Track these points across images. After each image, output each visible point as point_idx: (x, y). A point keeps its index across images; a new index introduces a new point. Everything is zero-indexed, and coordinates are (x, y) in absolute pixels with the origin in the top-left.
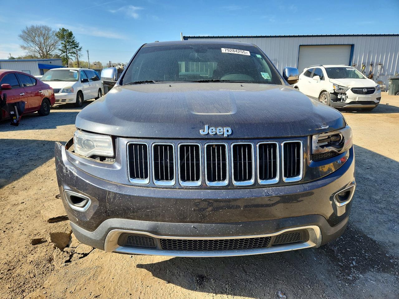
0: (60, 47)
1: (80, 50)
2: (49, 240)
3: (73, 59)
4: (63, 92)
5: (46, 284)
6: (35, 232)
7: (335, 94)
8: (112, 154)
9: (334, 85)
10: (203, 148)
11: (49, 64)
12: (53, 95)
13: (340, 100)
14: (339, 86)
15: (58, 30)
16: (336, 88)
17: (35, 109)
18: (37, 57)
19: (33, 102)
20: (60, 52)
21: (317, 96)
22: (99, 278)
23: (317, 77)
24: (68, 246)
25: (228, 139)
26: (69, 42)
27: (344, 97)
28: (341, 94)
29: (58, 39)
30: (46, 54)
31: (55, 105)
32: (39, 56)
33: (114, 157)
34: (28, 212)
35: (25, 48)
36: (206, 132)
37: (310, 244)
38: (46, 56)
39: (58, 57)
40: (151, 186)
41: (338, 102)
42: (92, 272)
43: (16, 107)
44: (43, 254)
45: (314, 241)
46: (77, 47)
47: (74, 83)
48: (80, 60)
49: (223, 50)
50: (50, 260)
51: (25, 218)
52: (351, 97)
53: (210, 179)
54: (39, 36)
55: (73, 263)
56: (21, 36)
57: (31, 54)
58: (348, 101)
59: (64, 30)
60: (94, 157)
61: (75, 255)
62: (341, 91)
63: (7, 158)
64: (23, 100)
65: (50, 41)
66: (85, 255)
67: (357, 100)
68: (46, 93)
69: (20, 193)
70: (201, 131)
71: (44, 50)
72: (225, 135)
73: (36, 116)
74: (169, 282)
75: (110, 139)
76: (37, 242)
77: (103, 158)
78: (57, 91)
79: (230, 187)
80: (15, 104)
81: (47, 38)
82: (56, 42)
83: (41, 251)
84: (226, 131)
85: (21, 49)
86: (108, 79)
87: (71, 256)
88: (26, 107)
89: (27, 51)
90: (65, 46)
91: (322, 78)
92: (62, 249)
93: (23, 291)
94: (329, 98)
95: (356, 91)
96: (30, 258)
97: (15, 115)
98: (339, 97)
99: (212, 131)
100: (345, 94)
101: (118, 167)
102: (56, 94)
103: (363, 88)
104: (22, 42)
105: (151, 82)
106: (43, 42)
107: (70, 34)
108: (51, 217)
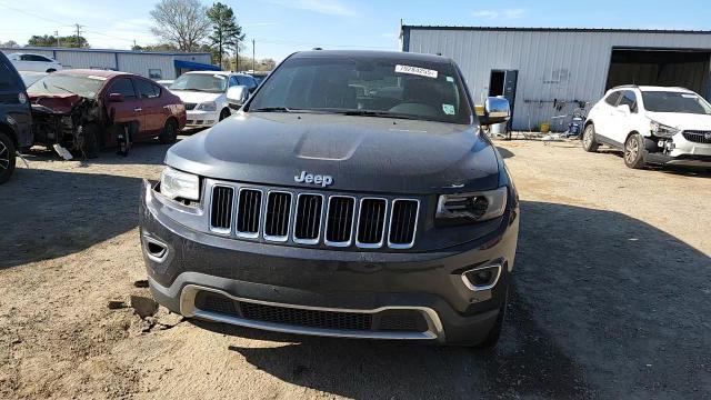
0: (212, 34)
1: (242, 39)
2: (129, 304)
3: (230, 54)
4: (200, 108)
5: (115, 350)
6: (117, 295)
7: (654, 138)
8: (196, 197)
9: (652, 122)
10: (296, 197)
11: (191, 61)
12: (185, 112)
13: (661, 149)
14: (661, 125)
15: (211, 6)
16: (655, 128)
17: (154, 132)
18: (175, 48)
19: (153, 122)
20: (211, 42)
21: (623, 141)
22: (178, 353)
23: (626, 107)
24: (151, 315)
25: (327, 189)
26: (226, 25)
27: (668, 145)
28: (665, 139)
29: (210, 20)
30: (188, 42)
31: (186, 128)
32: (179, 47)
33: (198, 201)
34: (113, 272)
35: (157, 32)
36: (302, 180)
37: (430, 335)
38: (189, 46)
39: (206, 47)
40: (233, 237)
41: (657, 154)
42: (171, 346)
43: (126, 129)
44: (119, 320)
45: (436, 332)
46: (238, 33)
47: (219, 95)
48: (242, 54)
49: (399, 69)
50: (126, 327)
51: (109, 278)
52: (680, 146)
53: (298, 236)
54: (181, 15)
55: (152, 333)
56: (153, 13)
57: (167, 42)
58: (675, 153)
59: (220, 6)
60: (179, 199)
61: (157, 325)
62: (662, 135)
63: (102, 201)
64: (139, 119)
65: (197, 24)
66: (169, 327)
67: (692, 153)
68: (175, 110)
69: (109, 247)
70: (296, 178)
71: (187, 38)
72: (324, 185)
73: (156, 143)
74: (259, 368)
75: (197, 179)
76: (115, 306)
77: (187, 201)
78: (191, 107)
79: (320, 246)
80: (126, 123)
81: (193, 19)
82: (207, 25)
83: (118, 317)
84: (325, 180)
85: (152, 34)
86: (234, 101)
87: (152, 326)
88: (140, 129)
89: (160, 37)
90: (220, 33)
91: (633, 109)
92: (143, 318)
93: (86, 354)
94: (641, 145)
95: (691, 136)
96: (104, 322)
97: (123, 140)
98: (660, 144)
99: (309, 179)
100: (670, 140)
101: (200, 213)
102: (188, 112)
103: (704, 132)
104: (154, 23)
105: (284, 110)
106: (186, 23)
107: (229, 13)
108: (140, 279)
